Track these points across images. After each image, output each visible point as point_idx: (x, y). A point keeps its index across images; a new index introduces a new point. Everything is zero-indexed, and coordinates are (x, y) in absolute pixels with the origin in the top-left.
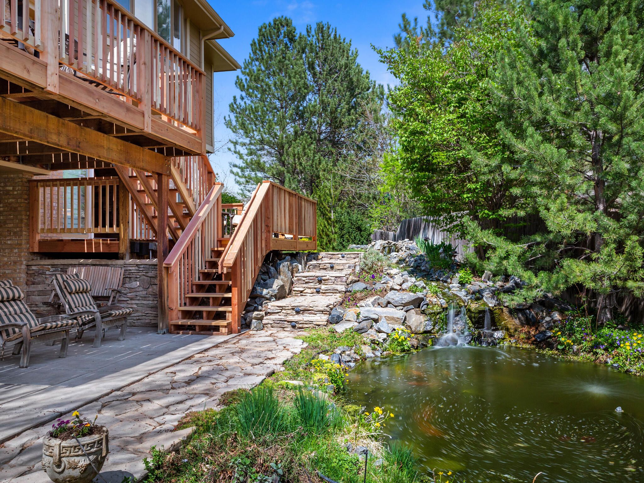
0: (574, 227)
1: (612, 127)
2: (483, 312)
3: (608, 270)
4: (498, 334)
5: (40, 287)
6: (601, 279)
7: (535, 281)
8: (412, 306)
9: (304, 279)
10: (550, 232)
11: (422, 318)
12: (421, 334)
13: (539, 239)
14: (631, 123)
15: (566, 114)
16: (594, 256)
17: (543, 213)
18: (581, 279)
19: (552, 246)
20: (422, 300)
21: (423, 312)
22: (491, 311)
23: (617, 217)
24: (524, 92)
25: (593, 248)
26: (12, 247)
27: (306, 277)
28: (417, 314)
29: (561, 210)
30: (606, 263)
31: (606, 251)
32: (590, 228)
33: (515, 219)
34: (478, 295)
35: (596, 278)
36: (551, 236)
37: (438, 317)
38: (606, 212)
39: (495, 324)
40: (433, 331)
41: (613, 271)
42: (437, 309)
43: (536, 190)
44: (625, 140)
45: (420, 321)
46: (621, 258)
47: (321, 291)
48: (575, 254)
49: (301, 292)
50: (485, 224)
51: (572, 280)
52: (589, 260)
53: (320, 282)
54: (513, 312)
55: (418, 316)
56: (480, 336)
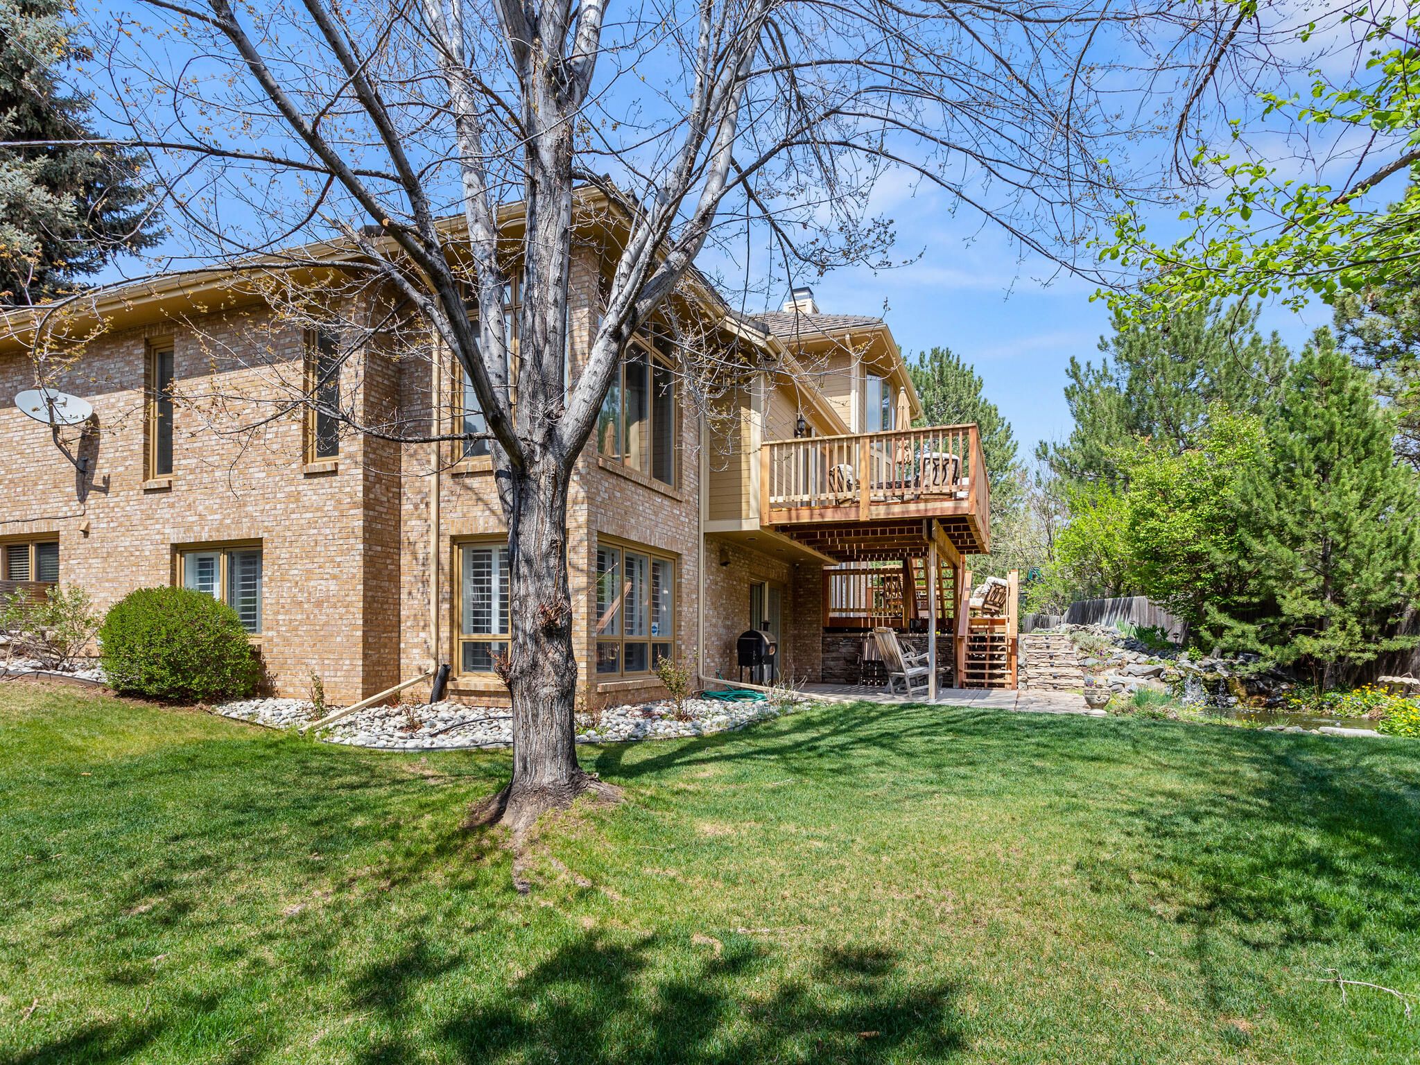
0: (1306, 611)
1: (1339, 538)
2: (1218, 681)
3: (1333, 643)
4: (1232, 700)
5: (834, 655)
6: (1328, 652)
7: (1271, 653)
8: (1152, 676)
10: (1282, 615)
11: (1163, 685)
13: (1271, 621)
14: (1355, 535)
15: (1300, 524)
16: (1322, 633)
17: (1279, 599)
18: (1310, 650)
19: (1284, 626)
20: (1162, 670)
21: (1163, 681)
22: (1225, 681)
23: (1343, 604)
24: (1262, 505)
25: (1321, 629)
26: (811, 623)
28: (1157, 681)
29: (1296, 598)
30: (1332, 638)
31: (1331, 629)
32: (1320, 612)
33: (1249, 604)
34: (1212, 668)
35: (1322, 651)
36: (1284, 619)
37: (1177, 684)
38: (1334, 600)
39: (1228, 691)
41: (1337, 644)
42: (1176, 678)
43: (1272, 582)
44: (1350, 547)
45: (1160, 688)
46: (1344, 633)
47: (1055, 665)
48: (1307, 633)
50: (1222, 609)
51: (1303, 652)
52: (1317, 637)
53: (1051, 657)
54: (1245, 682)
55: (1159, 683)
56: (1215, 701)
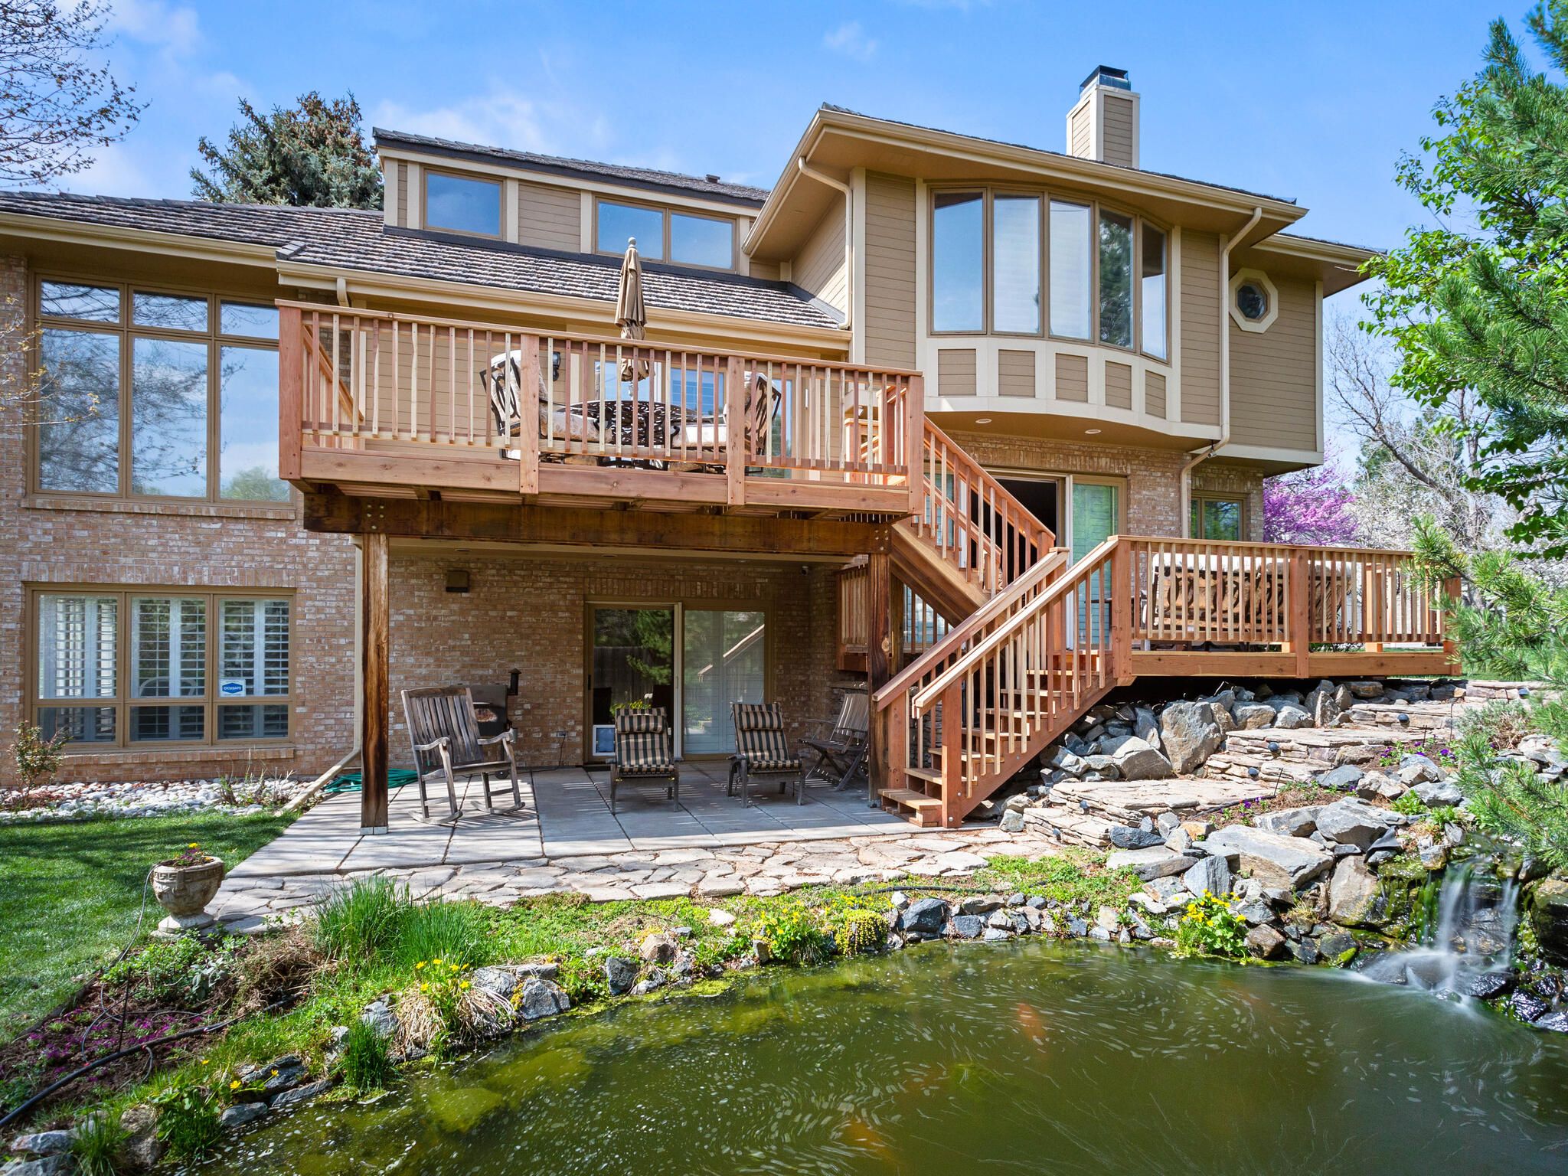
8: (1352, 847)
9: (1244, 742)
11: (1367, 885)
12: (1350, 927)
21: (1374, 868)
27: (1247, 739)
28: (1358, 870)
37: (1414, 892)
40: (1386, 930)
45: (1356, 893)
47: (1261, 775)
49: (1223, 771)
53: (1275, 752)
55: (1360, 877)
